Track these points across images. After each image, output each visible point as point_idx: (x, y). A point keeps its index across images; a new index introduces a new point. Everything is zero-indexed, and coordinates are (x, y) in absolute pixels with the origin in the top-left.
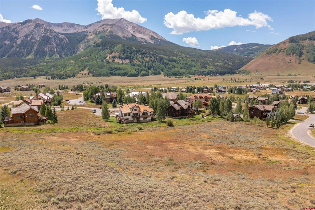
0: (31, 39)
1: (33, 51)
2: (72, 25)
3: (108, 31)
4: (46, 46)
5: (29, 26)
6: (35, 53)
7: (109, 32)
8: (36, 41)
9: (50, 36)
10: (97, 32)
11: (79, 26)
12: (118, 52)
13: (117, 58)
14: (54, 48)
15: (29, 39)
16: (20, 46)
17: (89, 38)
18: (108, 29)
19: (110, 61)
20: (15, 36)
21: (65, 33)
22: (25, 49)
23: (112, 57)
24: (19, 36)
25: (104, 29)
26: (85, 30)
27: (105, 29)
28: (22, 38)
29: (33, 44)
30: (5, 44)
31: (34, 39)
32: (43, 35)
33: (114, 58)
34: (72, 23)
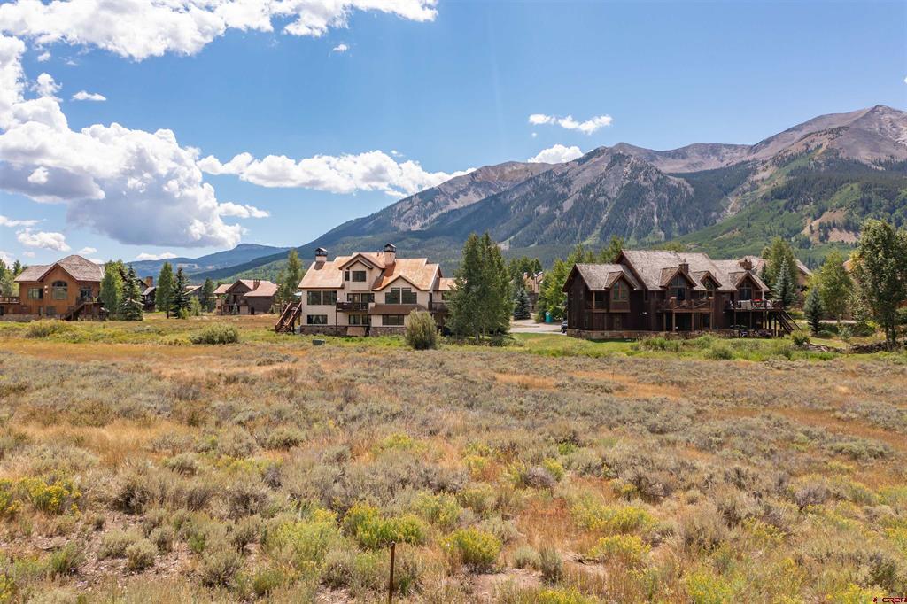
0: (596, 197)
1: (597, 226)
2: (714, 149)
3: (821, 151)
4: (632, 211)
5: (596, 164)
6: (601, 232)
7: (824, 153)
8: (609, 199)
9: (645, 184)
10: (783, 158)
11: (733, 148)
12: (844, 209)
13: (838, 228)
14: (653, 214)
15: (591, 195)
16: (568, 217)
17: (756, 177)
18: (821, 145)
19: (814, 239)
20: (561, 192)
21: (691, 173)
22: (578, 222)
23: (821, 226)
24: (570, 190)
25: (808, 146)
26: (751, 158)
27: (813, 146)
28: (577, 196)
29: (600, 208)
30: (538, 213)
31: (605, 195)
32: (627, 181)
33: (826, 229)
34: (713, 144)
